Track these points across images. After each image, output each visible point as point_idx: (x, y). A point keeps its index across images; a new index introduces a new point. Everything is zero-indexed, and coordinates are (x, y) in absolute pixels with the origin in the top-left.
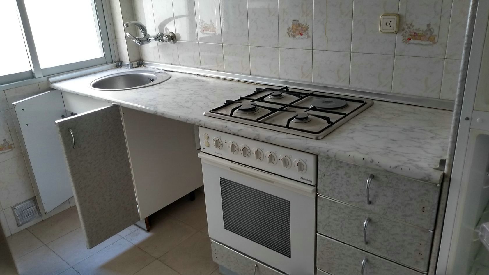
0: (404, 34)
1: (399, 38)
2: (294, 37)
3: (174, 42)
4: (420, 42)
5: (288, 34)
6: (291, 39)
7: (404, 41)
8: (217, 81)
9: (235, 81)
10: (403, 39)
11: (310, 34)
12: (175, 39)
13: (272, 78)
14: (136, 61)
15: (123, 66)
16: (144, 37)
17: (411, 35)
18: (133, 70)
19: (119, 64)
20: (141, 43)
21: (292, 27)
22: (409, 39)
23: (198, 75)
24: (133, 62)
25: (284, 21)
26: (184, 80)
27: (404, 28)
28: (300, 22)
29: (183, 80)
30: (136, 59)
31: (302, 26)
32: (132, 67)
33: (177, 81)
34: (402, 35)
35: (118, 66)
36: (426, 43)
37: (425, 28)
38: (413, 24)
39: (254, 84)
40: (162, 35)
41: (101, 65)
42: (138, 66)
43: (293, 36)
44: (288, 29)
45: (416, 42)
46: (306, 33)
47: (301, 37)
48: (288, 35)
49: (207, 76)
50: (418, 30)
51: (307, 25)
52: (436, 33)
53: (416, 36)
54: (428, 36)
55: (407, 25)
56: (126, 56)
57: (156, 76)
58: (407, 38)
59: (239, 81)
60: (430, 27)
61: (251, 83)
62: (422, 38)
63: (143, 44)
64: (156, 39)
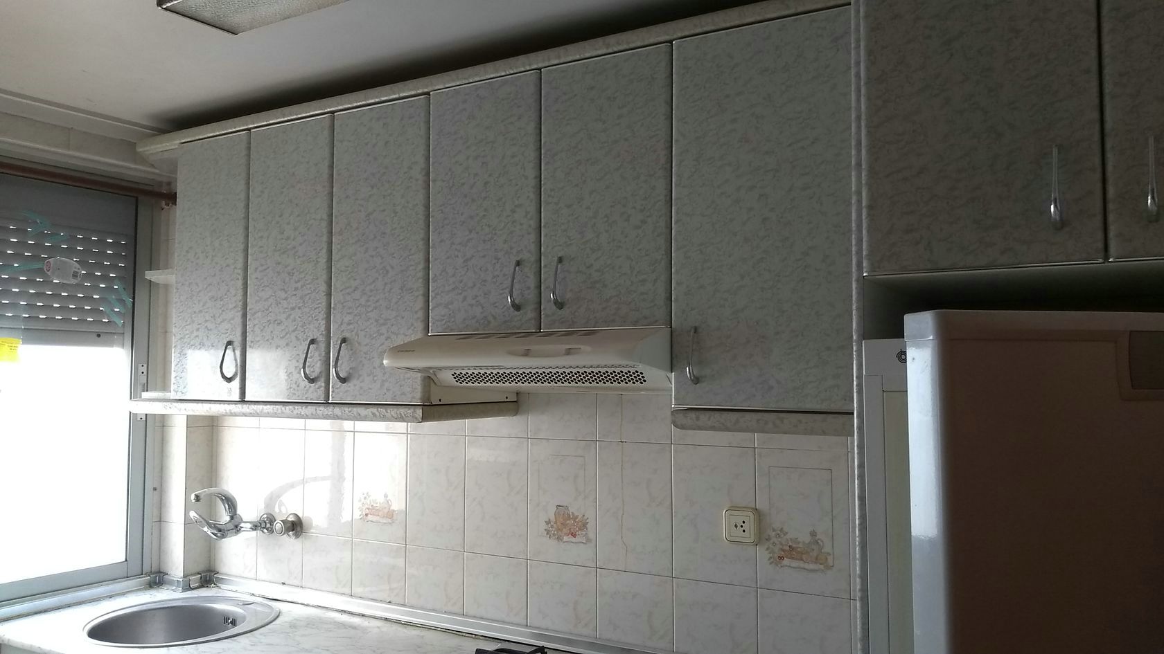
0: (771, 546)
1: (762, 553)
2: (559, 539)
3: (297, 536)
4: (801, 564)
5: (548, 532)
6: (553, 542)
7: (772, 560)
8: (386, 627)
9: (429, 628)
10: (771, 558)
11: (592, 535)
12: (299, 529)
13: (512, 624)
14: (199, 574)
15: (165, 584)
16: (230, 521)
17: (783, 550)
18: (188, 594)
19: (157, 579)
20: (219, 535)
21: (556, 518)
22: (781, 558)
23: (343, 612)
24: (192, 575)
25: (538, 505)
26: (311, 623)
27: (769, 536)
28: (571, 510)
29: (308, 624)
30: (201, 567)
31: (575, 518)
32: (188, 588)
33: (293, 626)
34: (767, 549)
35: (152, 584)
36: (812, 566)
37: (807, 539)
38: (785, 530)
39: (472, 637)
40: (271, 520)
41: (114, 580)
42: (202, 586)
43: (557, 537)
44: (548, 522)
45: (795, 563)
46: (584, 533)
47: (574, 540)
48: (547, 534)
49: (363, 615)
50: (796, 540)
51: (585, 518)
52: (827, 549)
53: (791, 552)
54: (815, 554)
55: (774, 530)
56: (176, 561)
57: (245, 613)
58: (776, 555)
59: (436, 629)
60: (816, 536)
61: (464, 634)
62: (804, 557)
63: (223, 537)
64: (256, 526)
